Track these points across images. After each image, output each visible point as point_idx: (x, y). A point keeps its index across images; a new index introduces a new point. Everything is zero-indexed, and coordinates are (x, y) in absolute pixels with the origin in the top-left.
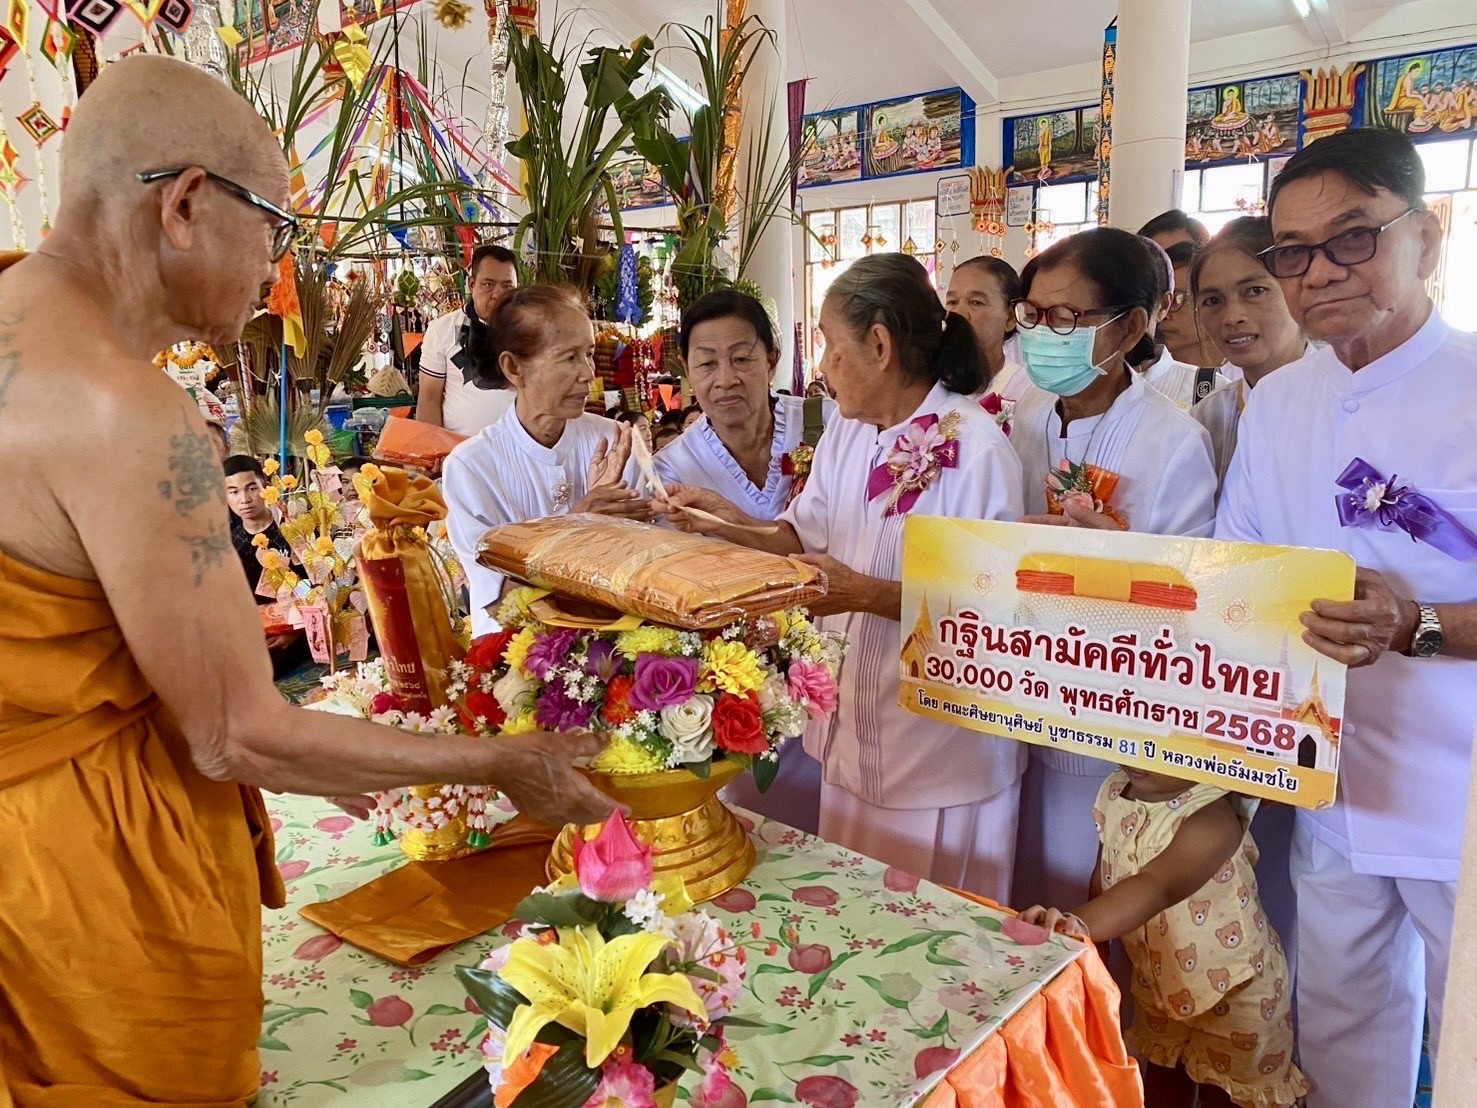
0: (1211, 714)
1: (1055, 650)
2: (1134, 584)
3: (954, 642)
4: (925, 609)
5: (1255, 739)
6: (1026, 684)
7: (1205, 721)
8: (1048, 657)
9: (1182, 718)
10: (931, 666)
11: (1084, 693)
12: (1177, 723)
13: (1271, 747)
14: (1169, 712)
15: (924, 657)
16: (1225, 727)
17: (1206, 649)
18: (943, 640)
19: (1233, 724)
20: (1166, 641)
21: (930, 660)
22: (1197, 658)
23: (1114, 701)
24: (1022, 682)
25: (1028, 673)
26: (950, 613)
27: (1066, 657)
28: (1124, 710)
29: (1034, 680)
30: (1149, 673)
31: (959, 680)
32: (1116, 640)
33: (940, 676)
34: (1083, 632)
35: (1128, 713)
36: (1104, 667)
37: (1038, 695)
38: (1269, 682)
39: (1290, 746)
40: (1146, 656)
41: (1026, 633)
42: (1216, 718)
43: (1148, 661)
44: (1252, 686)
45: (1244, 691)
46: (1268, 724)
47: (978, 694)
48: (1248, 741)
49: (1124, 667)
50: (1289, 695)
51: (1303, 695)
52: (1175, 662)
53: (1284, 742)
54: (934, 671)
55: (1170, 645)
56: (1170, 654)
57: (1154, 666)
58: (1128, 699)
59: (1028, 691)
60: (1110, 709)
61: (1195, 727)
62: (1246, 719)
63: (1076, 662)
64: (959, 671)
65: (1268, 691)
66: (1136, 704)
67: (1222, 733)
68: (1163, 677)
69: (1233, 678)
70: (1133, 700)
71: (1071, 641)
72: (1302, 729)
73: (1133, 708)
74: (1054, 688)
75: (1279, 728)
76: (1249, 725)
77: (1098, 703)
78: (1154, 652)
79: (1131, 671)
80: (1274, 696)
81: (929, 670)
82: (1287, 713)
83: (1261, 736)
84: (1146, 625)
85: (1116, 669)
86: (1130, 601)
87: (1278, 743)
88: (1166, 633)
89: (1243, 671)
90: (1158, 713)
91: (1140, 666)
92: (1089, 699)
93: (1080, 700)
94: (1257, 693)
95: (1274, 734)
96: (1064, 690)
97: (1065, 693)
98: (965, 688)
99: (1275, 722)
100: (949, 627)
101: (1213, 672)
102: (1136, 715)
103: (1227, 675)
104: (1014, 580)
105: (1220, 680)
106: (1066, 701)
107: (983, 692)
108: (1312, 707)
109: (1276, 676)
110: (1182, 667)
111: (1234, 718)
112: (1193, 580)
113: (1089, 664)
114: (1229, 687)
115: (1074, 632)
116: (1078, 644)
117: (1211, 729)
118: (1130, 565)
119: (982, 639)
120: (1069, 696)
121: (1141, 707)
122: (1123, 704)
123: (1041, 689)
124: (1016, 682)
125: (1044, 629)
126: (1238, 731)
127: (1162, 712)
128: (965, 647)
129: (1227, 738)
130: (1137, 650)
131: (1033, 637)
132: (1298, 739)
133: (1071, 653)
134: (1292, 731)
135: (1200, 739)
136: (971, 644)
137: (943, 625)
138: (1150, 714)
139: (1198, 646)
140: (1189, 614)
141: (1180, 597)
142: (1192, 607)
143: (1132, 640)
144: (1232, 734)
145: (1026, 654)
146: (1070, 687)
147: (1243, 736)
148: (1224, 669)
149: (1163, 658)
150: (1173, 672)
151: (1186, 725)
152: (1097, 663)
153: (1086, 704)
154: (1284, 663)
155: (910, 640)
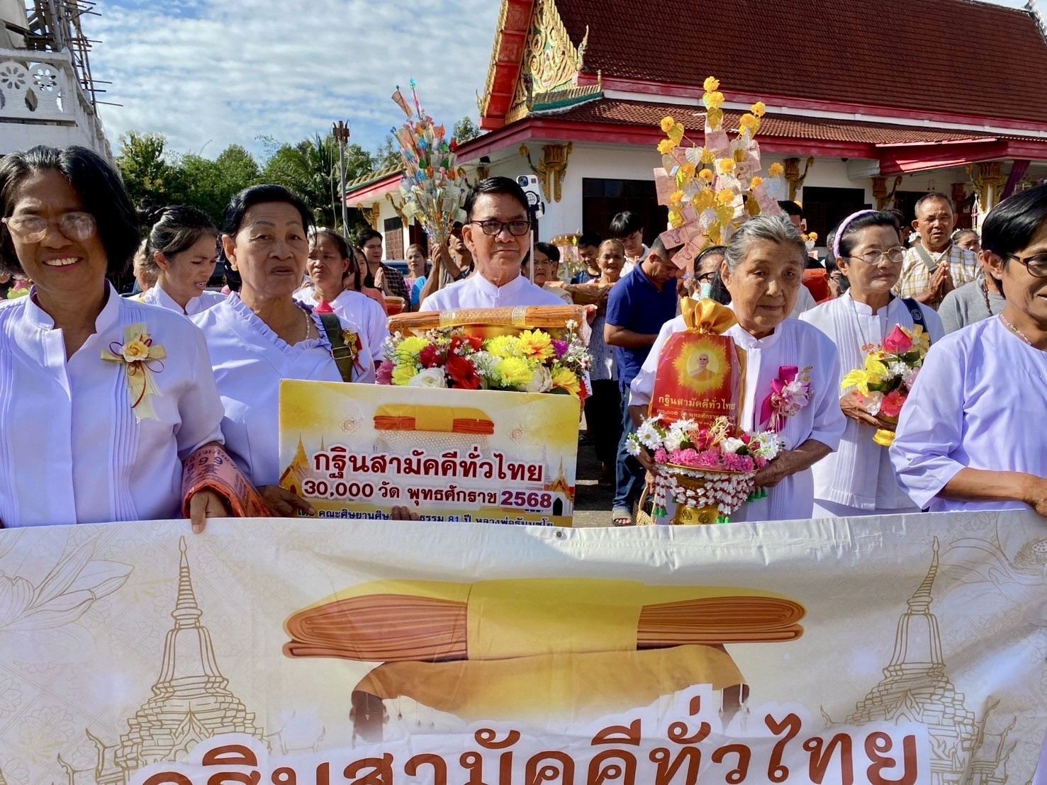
0: (504, 494)
1: (403, 466)
2: (455, 421)
3: (327, 468)
4: (301, 448)
5: (530, 504)
6: (383, 491)
7: (500, 498)
8: (399, 471)
9: (487, 498)
10: (307, 487)
11: (423, 491)
12: (484, 501)
13: (539, 507)
14: (479, 495)
15: (301, 482)
16: (513, 500)
17: (500, 456)
18: (318, 467)
19: (517, 497)
20: (476, 453)
21: (307, 483)
22: (495, 462)
23: (444, 493)
24: (380, 489)
25: (385, 483)
26: (322, 449)
27: (411, 470)
28: (451, 498)
29: (389, 487)
30: (466, 474)
31: (332, 494)
32: (444, 456)
33: (316, 493)
34: (422, 453)
35: (453, 500)
36: (436, 473)
37: (392, 496)
38: (537, 472)
39: (549, 505)
40: (463, 464)
41: (382, 458)
42: (507, 495)
43: (465, 467)
44: (527, 475)
45: (522, 478)
46: (537, 495)
47: (348, 502)
48: (526, 506)
49: (450, 472)
50: (548, 478)
51: (554, 476)
52: (481, 466)
53: (546, 503)
54: (311, 490)
55: (478, 456)
56: (478, 461)
57: (468, 469)
58: (453, 491)
59: (385, 495)
60: (441, 499)
61: (495, 502)
62: (524, 494)
63: (418, 472)
64: (332, 488)
65: (536, 477)
66: (458, 494)
67: (511, 504)
68: (474, 475)
69: (516, 471)
70: (456, 491)
71: (414, 459)
72: (554, 495)
73: (456, 496)
74: (403, 490)
75: (543, 496)
76: (526, 497)
77: (433, 496)
78: (468, 461)
79: (454, 474)
80: (539, 479)
81: (306, 491)
82: (547, 487)
83: (533, 502)
84: (462, 445)
85: (445, 473)
86: (453, 431)
87: (542, 505)
88: (476, 449)
89: (522, 467)
90: (472, 497)
91: (460, 470)
92: (427, 494)
93: (421, 495)
94: (530, 479)
95: (540, 500)
96: (410, 491)
97: (411, 493)
98: (337, 499)
99: (540, 493)
100: (323, 460)
101: (505, 469)
102: (458, 500)
103: (513, 470)
104: (373, 423)
105: (509, 473)
106: (412, 497)
107: (351, 500)
108: (560, 482)
109: (540, 467)
110: (486, 468)
111: (518, 494)
112: (492, 416)
113: (427, 473)
114: (514, 477)
115: (416, 453)
116: (419, 461)
117: (504, 502)
118: (452, 409)
119: (349, 465)
120: (414, 494)
121: (462, 495)
122: (451, 494)
123: (395, 492)
124: (376, 490)
125: (395, 454)
126: (520, 501)
127: (475, 496)
128: (336, 471)
129: (514, 506)
130: (458, 461)
131: (388, 459)
132: (552, 501)
133: (415, 467)
134: (549, 497)
135: (498, 509)
136: (341, 468)
137: (317, 458)
138: (467, 498)
139: (495, 455)
140: (489, 437)
141: (485, 427)
142: (491, 432)
143: (455, 455)
144: (517, 503)
145: (383, 471)
146: (414, 488)
147: (523, 504)
148: (511, 467)
149: (474, 464)
150: (481, 472)
151: (489, 502)
152: (432, 471)
153: (425, 498)
154: (544, 459)
155: (288, 470)
